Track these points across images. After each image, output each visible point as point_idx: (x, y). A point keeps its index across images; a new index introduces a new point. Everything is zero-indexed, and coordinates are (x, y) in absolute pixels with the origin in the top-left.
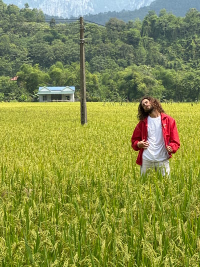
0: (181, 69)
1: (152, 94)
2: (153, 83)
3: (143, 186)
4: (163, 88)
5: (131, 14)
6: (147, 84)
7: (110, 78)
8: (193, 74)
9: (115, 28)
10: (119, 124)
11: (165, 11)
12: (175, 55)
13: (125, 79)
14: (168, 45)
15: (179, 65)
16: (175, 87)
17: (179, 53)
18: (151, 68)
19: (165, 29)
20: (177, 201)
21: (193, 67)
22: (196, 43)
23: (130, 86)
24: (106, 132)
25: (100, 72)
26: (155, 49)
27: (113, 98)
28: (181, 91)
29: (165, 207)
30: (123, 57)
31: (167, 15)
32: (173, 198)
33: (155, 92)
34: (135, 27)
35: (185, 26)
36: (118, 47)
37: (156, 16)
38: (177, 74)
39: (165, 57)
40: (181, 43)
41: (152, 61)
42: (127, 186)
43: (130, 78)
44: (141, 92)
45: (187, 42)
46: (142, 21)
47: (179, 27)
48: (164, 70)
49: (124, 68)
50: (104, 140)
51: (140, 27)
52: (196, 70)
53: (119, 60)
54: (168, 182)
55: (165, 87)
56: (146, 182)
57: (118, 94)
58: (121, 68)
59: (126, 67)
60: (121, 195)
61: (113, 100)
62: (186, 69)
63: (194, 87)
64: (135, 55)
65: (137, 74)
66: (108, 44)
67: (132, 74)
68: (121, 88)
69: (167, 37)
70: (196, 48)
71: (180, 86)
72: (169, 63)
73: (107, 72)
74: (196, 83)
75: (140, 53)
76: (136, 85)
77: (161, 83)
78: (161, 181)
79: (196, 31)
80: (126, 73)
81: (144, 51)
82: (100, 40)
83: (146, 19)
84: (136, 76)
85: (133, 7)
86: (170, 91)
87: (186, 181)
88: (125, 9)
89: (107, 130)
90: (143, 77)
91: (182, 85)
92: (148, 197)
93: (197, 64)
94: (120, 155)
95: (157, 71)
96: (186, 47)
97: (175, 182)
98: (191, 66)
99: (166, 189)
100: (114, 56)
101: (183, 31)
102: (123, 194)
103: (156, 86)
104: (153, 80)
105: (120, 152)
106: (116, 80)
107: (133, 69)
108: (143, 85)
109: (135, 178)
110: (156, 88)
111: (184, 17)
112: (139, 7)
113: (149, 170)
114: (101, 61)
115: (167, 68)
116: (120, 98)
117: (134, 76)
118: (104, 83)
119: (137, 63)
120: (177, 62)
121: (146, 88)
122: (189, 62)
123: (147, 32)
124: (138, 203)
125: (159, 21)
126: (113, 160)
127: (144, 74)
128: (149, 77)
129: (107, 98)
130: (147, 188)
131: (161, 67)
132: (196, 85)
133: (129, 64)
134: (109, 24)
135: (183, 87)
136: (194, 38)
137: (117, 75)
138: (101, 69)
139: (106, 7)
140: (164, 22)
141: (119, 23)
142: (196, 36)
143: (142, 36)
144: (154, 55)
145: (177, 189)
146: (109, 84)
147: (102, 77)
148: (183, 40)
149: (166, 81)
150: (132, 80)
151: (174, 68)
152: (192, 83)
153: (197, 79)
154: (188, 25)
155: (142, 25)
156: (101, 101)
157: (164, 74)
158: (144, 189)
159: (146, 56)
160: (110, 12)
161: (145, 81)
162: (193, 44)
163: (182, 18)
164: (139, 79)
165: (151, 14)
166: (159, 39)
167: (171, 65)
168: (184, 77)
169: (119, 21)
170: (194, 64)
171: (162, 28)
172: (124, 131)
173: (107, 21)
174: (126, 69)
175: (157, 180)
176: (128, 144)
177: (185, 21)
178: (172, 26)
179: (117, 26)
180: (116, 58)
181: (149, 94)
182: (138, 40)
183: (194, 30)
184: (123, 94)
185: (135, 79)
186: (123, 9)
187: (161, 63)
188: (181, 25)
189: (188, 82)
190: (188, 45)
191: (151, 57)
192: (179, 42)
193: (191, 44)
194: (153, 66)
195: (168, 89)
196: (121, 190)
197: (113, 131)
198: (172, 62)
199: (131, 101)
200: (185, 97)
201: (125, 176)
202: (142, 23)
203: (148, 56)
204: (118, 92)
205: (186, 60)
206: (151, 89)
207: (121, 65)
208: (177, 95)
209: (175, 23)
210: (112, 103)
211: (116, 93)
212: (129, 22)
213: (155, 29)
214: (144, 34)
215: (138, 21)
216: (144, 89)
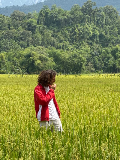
0: (68, 50)
1: (46, 68)
2: (46, 60)
3: (36, 141)
4: (54, 64)
5: (30, 8)
6: (42, 61)
7: (14, 56)
8: (77, 53)
9: (18, 18)
10: (20, 92)
11: (55, 6)
12: (63, 39)
13: (25, 57)
14: (58, 31)
15: (66, 46)
16: (63, 63)
17: (66, 37)
18: (45, 48)
19: (56, 19)
20: (62, 152)
21: (77, 48)
22: (79, 30)
23: (29, 62)
24: (10, 98)
25: (6, 52)
26: (48, 34)
27: (16, 71)
28: (67, 66)
29: (52, 157)
30: (24, 40)
31: (57, 9)
32: (59, 150)
33: (48, 66)
34: (33, 18)
35: (71, 17)
36: (20, 33)
37: (49, 10)
38: (65, 53)
39: (55, 40)
40: (67, 29)
41: (46, 43)
42: (24, 141)
43: (29, 56)
44: (38, 67)
45: (72, 29)
46: (38, 13)
47: (66, 18)
48: (55, 50)
49: (25, 48)
50: (9, 104)
51: (37, 17)
52: (79, 50)
53: (21, 42)
54: (55, 137)
55: (55, 63)
56: (39, 137)
57: (20, 68)
58: (23, 48)
59: (26, 48)
60: (20, 148)
61: (16, 73)
62: (72, 49)
63: (77, 63)
64: (33, 38)
65: (34, 53)
66: (13, 30)
67: (31, 53)
68: (22, 64)
69: (57, 25)
70: (79, 34)
71: (67, 62)
72: (59, 44)
73: (11, 52)
74: (79, 60)
75: (36, 37)
76: (33, 61)
77: (53, 60)
78: (50, 137)
79: (79, 21)
80: (26, 52)
81: (40, 36)
82: (6, 27)
83: (42, 12)
84: (33, 55)
85: (31, 2)
86: (60, 66)
87: (70, 136)
88: (26, 4)
89: (11, 97)
90: (39, 55)
91: (68, 61)
92: (40, 149)
93: (80, 46)
94: (20, 115)
95: (50, 51)
96: (71, 33)
97: (60, 137)
98: (75, 47)
99: (54, 143)
100: (17, 39)
101: (69, 21)
102: (21, 147)
103: (49, 62)
104: (47, 57)
105: (20, 113)
106: (18, 58)
107: (31, 50)
108: (39, 61)
109: (30, 134)
110: (49, 64)
111: (70, 11)
112: (36, 3)
113: (41, 128)
114: (7, 43)
115: (57, 48)
116: (21, 71)
117: (32, 54)
118: (9, 60)
119: (34, 44)
120: (64, 44)
121: (41, 64)
122: (74, 44)
123: (42, 21)
124: (32, 154)
125: (51, 13)
126: (14, 120)
127: (40, 53)
128: (43, 55)
129: (12, 71)
130: (39, 142)
131: (53, 48)
132: (79, 62)
133: (28, 46)
134: (14, 15)
135: (70, 63)
136: (77, 26)
137: (20, 54)
138: (7, 49)
139: (11, 2)
140: (55, 14)
141: (21, 14)
142: (79, 25)
143: (38, 24)
144: (48, 38)
145: (62, 143)
146: (13, 60)
147: (8, 56)
148: (69, 28)
149: (57, 59)
150: (31, 57)
151: (63, 48)
152: (76, 60)
153: (80, 57)
154: (73, 17)
155: (38, 16)
156: (7, 74)
157: (55, 53)
158: (37, 143)
159: (41, 40)
160: (14, 6)
161: (40, 58)
162: (76, 30)
163: (68, 11)
164: (36, 57)
165: (45, 8)
166: (51, 27)
167: (60, 46)
168: (70, 56)
169: (21, 13)
170: (78, 45)
171: (53, 18)
172: (23, 97)
173: (12, 13)
174: (26, 49)
175: (47, 135)
176: (26, 107)
177: (70, 13)
178: (61, 17)
179: (19, 17)
180: (19, 41)
181: (43, 68)
182: (35, 27)
183: (77, 21)
184: (24, 69)
185: (33, 56)
186: (24, 4)
187: (53, 44)
188: (67, 16)
189: (73, 59)
190: (73, 31)
191: (45, 40)
192: (66, 29)
193: (75, 31)
194: (46, 47)
195: (58, 64)
196: (20, 144)
197: (15, 97)
198: (61, 44)
199: (29, 73)
200: (70, 70)
201: (23, 133)
202: (38, 15)
203: (43, 39)
204: (20, 67)
205: (72, 42)
206: (45, 64)
207: (23, 46)
208: (65, 69)
209: (63, 15)
210: (15, 75)
211: (18, 67)
212: (29, 14)
213: (48, 19)
214: (39, 23)
215: (35, 13)
216: (39, 64)
